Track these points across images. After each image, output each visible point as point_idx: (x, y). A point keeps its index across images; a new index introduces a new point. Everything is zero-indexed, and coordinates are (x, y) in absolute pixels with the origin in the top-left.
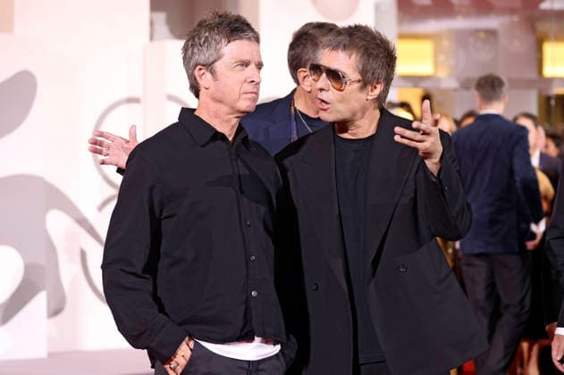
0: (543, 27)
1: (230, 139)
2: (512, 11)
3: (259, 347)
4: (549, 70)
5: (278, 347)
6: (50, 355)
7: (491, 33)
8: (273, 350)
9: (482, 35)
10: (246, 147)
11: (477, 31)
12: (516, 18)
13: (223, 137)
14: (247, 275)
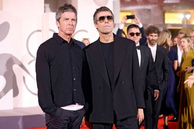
0: (165, 8)
1: (68, 42)
2: (155, 3)
3: (78, 106)
4: (167, 22)
5: (83, 106)
6: (14, 108)
7: (149, 10)
8: (81, 107)
9: (146, 11)
10: (74, 45)
11: (144, 10)
12: (156, 6)
13: (66, 42)
14: (73, 84)
